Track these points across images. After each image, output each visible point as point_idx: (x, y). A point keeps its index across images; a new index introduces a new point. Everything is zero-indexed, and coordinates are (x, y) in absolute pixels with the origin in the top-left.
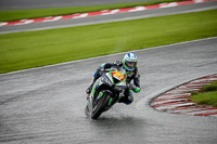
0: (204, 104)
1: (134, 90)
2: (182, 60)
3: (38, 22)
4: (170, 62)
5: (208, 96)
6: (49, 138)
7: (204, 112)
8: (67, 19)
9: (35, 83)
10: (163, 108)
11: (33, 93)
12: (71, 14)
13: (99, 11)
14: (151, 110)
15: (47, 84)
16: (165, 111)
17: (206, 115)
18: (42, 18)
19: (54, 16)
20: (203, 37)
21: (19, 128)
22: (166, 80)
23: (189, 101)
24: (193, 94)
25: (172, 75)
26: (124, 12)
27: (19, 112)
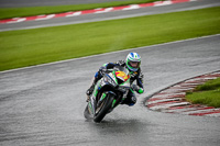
0: (198, 103)
1: (138, 91)
2: (176, 59)
3: (31, 20)
4: (165, 61)
5: (202, 95)
6: (42, 138)
7: (198, 111)
8: (60, 17)
9: (27, 82)
10: (158, 107)
11: (25, 92)
12: (64, 12)
13: (92, 9)
14: (146, 109)
15: (39, 84)
16: (159, 110)
17: (201, 115)
18: (35, 16)
19: (47, 14)
20: (198, 36)
21: (11, 127)
22: (161, 79)
23: (184, 100)
24: (188, 93)
25: (167, 74)
26: (118, 10)
27: (11, 111)
